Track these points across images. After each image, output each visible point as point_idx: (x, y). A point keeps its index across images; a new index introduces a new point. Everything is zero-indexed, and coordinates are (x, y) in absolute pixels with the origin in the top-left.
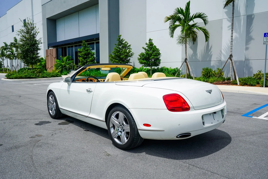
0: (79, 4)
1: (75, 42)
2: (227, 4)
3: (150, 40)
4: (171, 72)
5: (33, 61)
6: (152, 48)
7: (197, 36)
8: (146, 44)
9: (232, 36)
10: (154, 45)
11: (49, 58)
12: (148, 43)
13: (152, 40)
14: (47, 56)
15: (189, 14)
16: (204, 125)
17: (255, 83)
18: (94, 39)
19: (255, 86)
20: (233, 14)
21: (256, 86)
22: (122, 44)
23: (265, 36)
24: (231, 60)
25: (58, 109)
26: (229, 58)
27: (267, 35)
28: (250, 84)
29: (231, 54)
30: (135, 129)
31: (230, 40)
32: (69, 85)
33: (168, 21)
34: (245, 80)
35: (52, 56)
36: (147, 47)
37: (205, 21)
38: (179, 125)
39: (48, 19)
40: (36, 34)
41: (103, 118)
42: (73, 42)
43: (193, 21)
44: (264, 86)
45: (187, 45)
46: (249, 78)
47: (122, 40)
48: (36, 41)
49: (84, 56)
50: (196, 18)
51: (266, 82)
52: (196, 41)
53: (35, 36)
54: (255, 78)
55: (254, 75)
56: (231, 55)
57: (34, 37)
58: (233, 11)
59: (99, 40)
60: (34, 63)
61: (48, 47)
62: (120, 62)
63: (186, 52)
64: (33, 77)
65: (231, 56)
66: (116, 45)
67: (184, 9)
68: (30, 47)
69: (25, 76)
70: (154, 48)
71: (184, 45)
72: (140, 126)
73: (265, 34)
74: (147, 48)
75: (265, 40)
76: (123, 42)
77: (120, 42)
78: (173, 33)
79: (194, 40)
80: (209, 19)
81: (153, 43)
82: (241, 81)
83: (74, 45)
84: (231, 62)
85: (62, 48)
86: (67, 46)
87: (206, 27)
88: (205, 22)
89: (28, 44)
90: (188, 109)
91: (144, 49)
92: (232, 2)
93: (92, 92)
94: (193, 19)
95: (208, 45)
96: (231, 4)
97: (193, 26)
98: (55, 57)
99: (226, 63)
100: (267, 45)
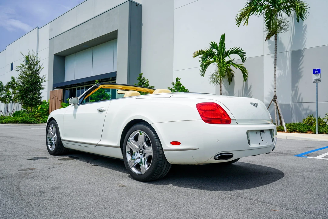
0: (94, 38)
1: (86, 82)
2: (268, 37)
3: (177, 79)
5: (33, 101)
6: (180, 88)
7: (233, 76)
8: (173, 84)
9: (276, 74)
10: (182, 85)
11: (54, 100)
12: (175, 83)
13: (179, 79)
14: (51, 99)
15: (224, 49)
16: (249, 144)
17: (305, 129)
18: (110, 78)
19: (305, 132)
20: (276, 48)
21: (307, 132)
22: (143, 84)
23: (314, 73)
24: (276, 102)
25: (59, 142)
26: (273, 99)
27: (316, 71)
28: (300, 130)
29: (275, 95)
30: (159, 150)
31: (273, 79)
32: (76, 108)
33: (197, 55)
34: (293, 126)
35: (57, 98)
36: (173, 87)
37: (242, 57)
38: (218, 140)
39: (55, 55)
40: (40, 70)
41: (118, 143)
42: (85, 81)
43: (229, 57)
44: (317, 132)
45: (222, 85)
46: (298, 124)
47: (143, 79)
48: (39, 78)
49: (97, 98)
50: (232, 54)
51: (319, 128)
52: (232, 81)
53: (38, 72)
54: (306, 123)
55: (304, 120)
57: (37, 74)
58: (276, 45)
59: (116, 80)
60: (34, 104)
61: (54, 88)
63: (221, 93)
64: (31, 121)
65: (275, 97)
67: (218, 42)
68: (30, 85)
69: (22, 120)
70: (182, 89)
71: (219, 84)
72: (166, 145)
73: (314, 70)
74: (173, 89)
75: (315, 78)
76: (145, 82)
77: (141, 81)
78: (205, 72)
79: (230, 79)
81: (181, 83)
82: (288, 127)
83: (85, 86)
84: (275, 104)
85: (70, 90)
86: (76, 87)
87: (244, 65)
88: (243, 59)
89: (29, 82)
90: (228, 122)
91: (170, 89)
92: (274, 35)
93: (105, 111)
94: (229, 54)
95: (246, 85)
96: (273, 37)
97: (229, 62)
98: (61, 100)
99: (269, 106)
100: (317, 83)
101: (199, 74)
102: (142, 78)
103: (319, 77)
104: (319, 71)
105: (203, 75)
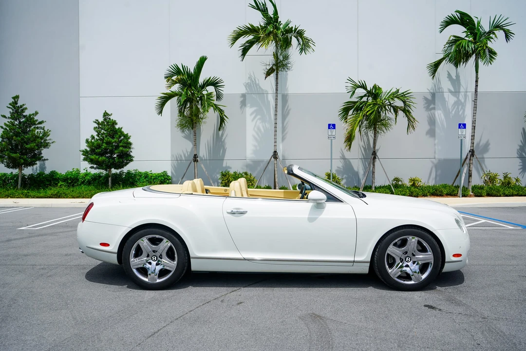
2: (268, 74)
3: (106, 114)
4: (154, 179)
12: (100, 121)
13: (109, 115)
20: (277, 90)
22: (23, 116)
23: (329, 128)
26: (272, 156)
27: (331, 126)
29: (275, 150)
47: (21, 107)
50: (209, 86)
56: (275, 152)
58: (277, 86)
62: (23, 158)
63: (196, 144)
66: (4, 117)
73: (329, 125)
75: (330, 134)
76: (26, 113)
77: (16, 111)
80: (224, 91)
81: (115, 121)
84: (275, 162)
92: (275, 73)
94: (205, 87)
99: (268, 164)
100: (332, 140)
101: (154, 111)
102: (19, 104)
103: (334, 134)
104: (334, 126)
105: (161, 112)
